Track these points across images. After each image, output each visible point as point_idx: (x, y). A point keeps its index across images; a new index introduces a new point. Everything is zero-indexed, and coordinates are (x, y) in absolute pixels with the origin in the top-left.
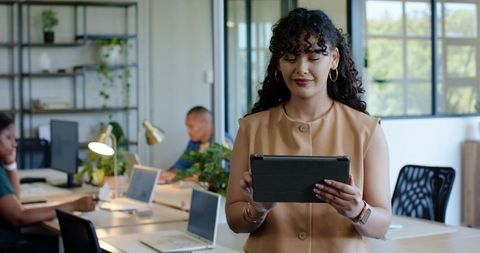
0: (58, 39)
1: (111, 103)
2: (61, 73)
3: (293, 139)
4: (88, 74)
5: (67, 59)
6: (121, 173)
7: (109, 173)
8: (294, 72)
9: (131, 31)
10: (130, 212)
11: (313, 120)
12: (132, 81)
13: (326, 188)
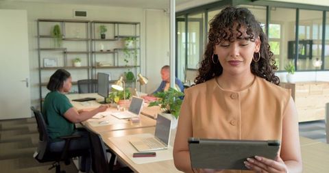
0: (107, 38)
1: (129, 64)
2: (108, 52)
3: (225, 103)
4: (119, 52)
5: (111, 46)
6: (128, 98)
7: (122, 98)
8: (228, 55)
9: (138, 35)
10: (129, 120)
11: (240, 90)
12: (138, 55)
13: (256, 163)
